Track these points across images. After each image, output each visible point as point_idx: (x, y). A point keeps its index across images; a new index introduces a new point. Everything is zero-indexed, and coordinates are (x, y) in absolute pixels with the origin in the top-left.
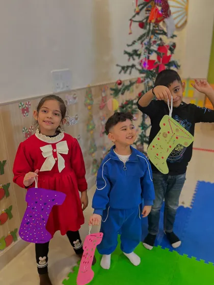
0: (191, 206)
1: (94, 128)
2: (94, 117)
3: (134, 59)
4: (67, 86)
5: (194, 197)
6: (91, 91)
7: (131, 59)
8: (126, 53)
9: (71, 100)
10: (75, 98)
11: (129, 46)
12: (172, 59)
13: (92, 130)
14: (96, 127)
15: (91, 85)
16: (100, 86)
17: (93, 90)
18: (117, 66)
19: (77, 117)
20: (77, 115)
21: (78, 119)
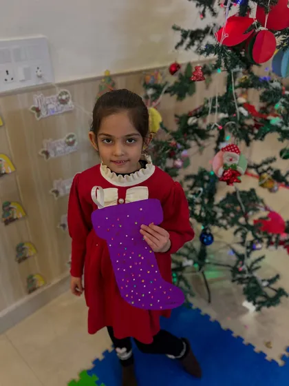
0: (283, 358)
3: (214, 14)
4: (40, 77)
7: (208, 12)
9: (50, 107)
10: (64, 102)
15: (113, 72)
16: (140, 72)
17: (119, 82)
18: (176, 28)
19: (71, 140)
20: (71, 136)
21: (76, 143)
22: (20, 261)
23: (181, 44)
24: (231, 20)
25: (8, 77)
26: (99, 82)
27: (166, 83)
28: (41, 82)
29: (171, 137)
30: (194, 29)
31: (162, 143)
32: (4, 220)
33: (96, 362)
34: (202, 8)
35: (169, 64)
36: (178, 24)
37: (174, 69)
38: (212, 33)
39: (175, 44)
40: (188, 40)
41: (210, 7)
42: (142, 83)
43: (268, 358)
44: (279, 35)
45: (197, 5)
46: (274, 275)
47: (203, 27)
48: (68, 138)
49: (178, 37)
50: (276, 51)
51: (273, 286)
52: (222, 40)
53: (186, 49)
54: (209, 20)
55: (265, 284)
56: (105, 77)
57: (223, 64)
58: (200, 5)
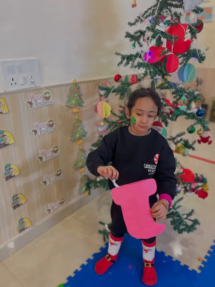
0: (200, 268)
1: (85, 136)
2: (84, 123)
3: (141, 46)
4: (32, 82)
5: (209, 252)
6: (79, 88)
7: (137, 44)
8: (128, 35)
10: (47, 98)
11: (131, 24)
12: (193, 46)
13: (80, 139)
14: (88, 135)
15: (78, 81)
16: (95, 81)
17: (82, 86)
18: (117, 54)
19: (51, 123)
20: (52, 121)
21: (54, 126)
22: (15, 208)
23: (121, 63)
24: (152, 48)
25: (13, 83)
26: (69, 87)
27: (113, 87)
28: (33, 86)
29: (118, 119)
30: (129, 54)
31: (113, 123)
32: (5, 176)
33: (70, 278)
34: (133, 42)
35: (113, 76)
36: (119, 51)
37: (118, 78)
38: (140, 57)
39: (118, 63)
40: (126, 60)
41: (138, 41)
42: (97, 87)
43: (190, 269)
44: (180, 57)
45: (130, 40)
46: (191, 211)
47: (134, 53)
48: (49, 122)
49: (119, 59)
50: (180, 66)
51: (190, 218)
52: (147, 60)
53: (125, 66)
54: (138, 49)
55: (185, 217)
56: (73, 84)
57: (149, 73)
58: (132, 41)
